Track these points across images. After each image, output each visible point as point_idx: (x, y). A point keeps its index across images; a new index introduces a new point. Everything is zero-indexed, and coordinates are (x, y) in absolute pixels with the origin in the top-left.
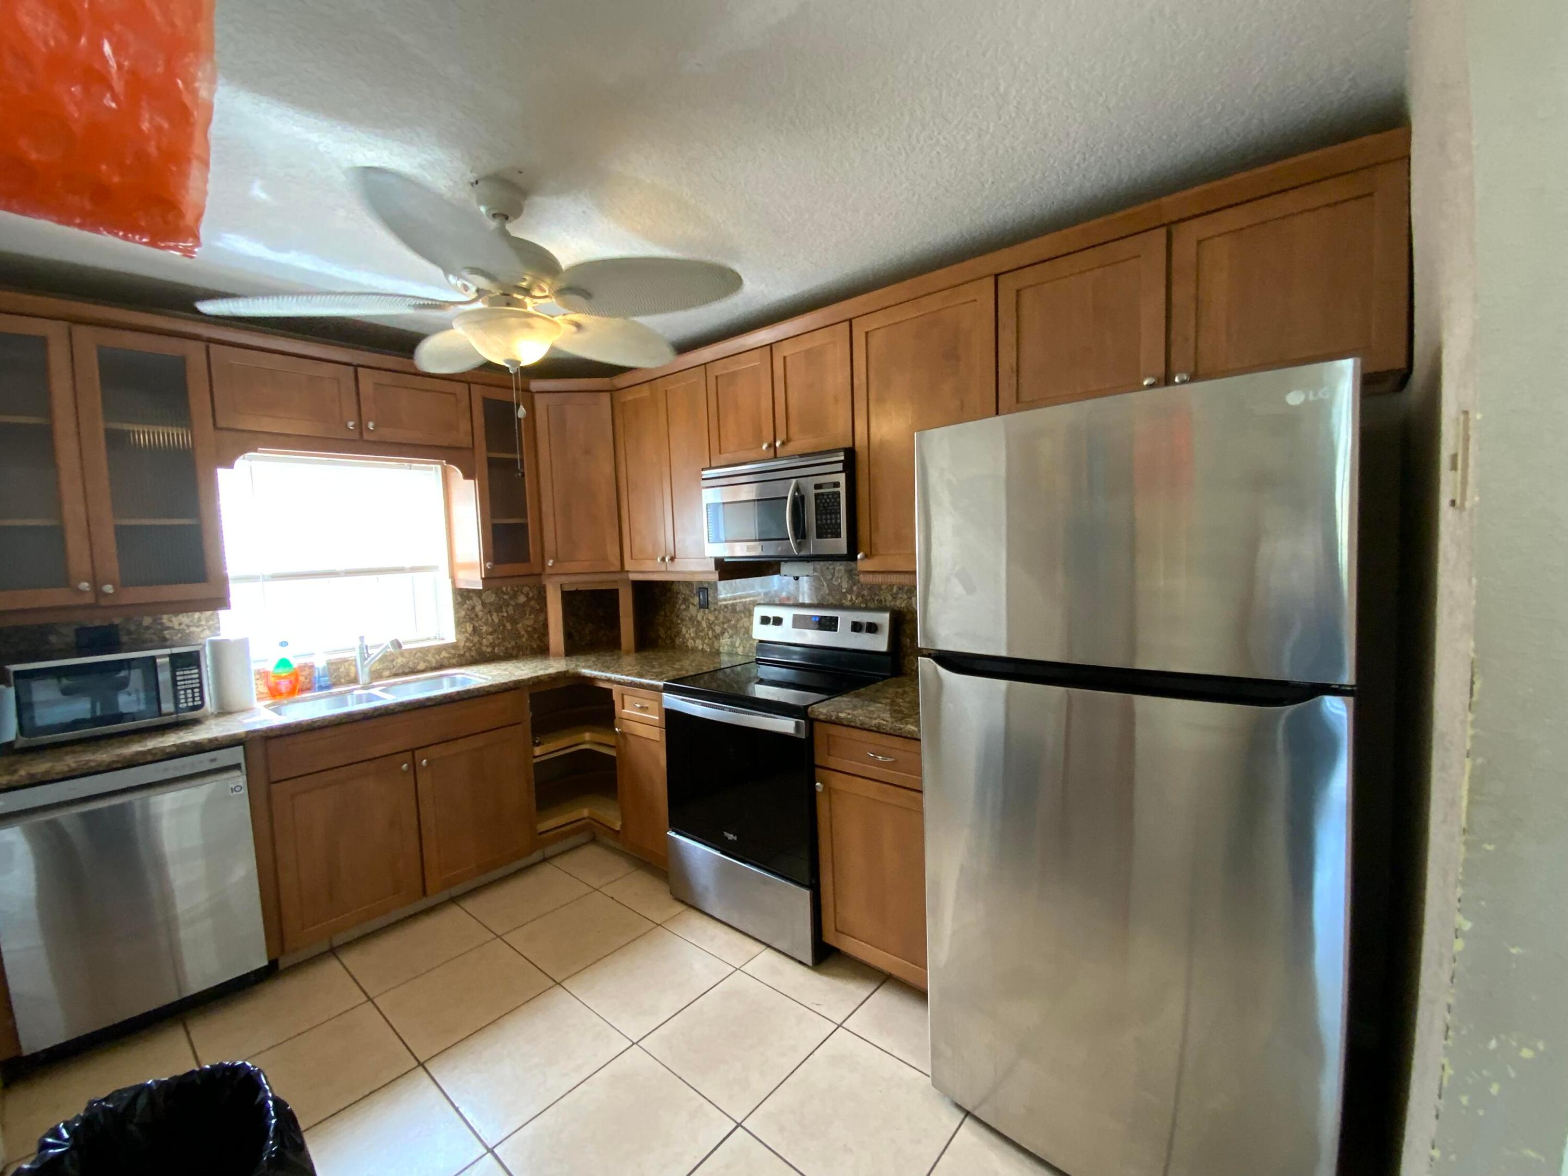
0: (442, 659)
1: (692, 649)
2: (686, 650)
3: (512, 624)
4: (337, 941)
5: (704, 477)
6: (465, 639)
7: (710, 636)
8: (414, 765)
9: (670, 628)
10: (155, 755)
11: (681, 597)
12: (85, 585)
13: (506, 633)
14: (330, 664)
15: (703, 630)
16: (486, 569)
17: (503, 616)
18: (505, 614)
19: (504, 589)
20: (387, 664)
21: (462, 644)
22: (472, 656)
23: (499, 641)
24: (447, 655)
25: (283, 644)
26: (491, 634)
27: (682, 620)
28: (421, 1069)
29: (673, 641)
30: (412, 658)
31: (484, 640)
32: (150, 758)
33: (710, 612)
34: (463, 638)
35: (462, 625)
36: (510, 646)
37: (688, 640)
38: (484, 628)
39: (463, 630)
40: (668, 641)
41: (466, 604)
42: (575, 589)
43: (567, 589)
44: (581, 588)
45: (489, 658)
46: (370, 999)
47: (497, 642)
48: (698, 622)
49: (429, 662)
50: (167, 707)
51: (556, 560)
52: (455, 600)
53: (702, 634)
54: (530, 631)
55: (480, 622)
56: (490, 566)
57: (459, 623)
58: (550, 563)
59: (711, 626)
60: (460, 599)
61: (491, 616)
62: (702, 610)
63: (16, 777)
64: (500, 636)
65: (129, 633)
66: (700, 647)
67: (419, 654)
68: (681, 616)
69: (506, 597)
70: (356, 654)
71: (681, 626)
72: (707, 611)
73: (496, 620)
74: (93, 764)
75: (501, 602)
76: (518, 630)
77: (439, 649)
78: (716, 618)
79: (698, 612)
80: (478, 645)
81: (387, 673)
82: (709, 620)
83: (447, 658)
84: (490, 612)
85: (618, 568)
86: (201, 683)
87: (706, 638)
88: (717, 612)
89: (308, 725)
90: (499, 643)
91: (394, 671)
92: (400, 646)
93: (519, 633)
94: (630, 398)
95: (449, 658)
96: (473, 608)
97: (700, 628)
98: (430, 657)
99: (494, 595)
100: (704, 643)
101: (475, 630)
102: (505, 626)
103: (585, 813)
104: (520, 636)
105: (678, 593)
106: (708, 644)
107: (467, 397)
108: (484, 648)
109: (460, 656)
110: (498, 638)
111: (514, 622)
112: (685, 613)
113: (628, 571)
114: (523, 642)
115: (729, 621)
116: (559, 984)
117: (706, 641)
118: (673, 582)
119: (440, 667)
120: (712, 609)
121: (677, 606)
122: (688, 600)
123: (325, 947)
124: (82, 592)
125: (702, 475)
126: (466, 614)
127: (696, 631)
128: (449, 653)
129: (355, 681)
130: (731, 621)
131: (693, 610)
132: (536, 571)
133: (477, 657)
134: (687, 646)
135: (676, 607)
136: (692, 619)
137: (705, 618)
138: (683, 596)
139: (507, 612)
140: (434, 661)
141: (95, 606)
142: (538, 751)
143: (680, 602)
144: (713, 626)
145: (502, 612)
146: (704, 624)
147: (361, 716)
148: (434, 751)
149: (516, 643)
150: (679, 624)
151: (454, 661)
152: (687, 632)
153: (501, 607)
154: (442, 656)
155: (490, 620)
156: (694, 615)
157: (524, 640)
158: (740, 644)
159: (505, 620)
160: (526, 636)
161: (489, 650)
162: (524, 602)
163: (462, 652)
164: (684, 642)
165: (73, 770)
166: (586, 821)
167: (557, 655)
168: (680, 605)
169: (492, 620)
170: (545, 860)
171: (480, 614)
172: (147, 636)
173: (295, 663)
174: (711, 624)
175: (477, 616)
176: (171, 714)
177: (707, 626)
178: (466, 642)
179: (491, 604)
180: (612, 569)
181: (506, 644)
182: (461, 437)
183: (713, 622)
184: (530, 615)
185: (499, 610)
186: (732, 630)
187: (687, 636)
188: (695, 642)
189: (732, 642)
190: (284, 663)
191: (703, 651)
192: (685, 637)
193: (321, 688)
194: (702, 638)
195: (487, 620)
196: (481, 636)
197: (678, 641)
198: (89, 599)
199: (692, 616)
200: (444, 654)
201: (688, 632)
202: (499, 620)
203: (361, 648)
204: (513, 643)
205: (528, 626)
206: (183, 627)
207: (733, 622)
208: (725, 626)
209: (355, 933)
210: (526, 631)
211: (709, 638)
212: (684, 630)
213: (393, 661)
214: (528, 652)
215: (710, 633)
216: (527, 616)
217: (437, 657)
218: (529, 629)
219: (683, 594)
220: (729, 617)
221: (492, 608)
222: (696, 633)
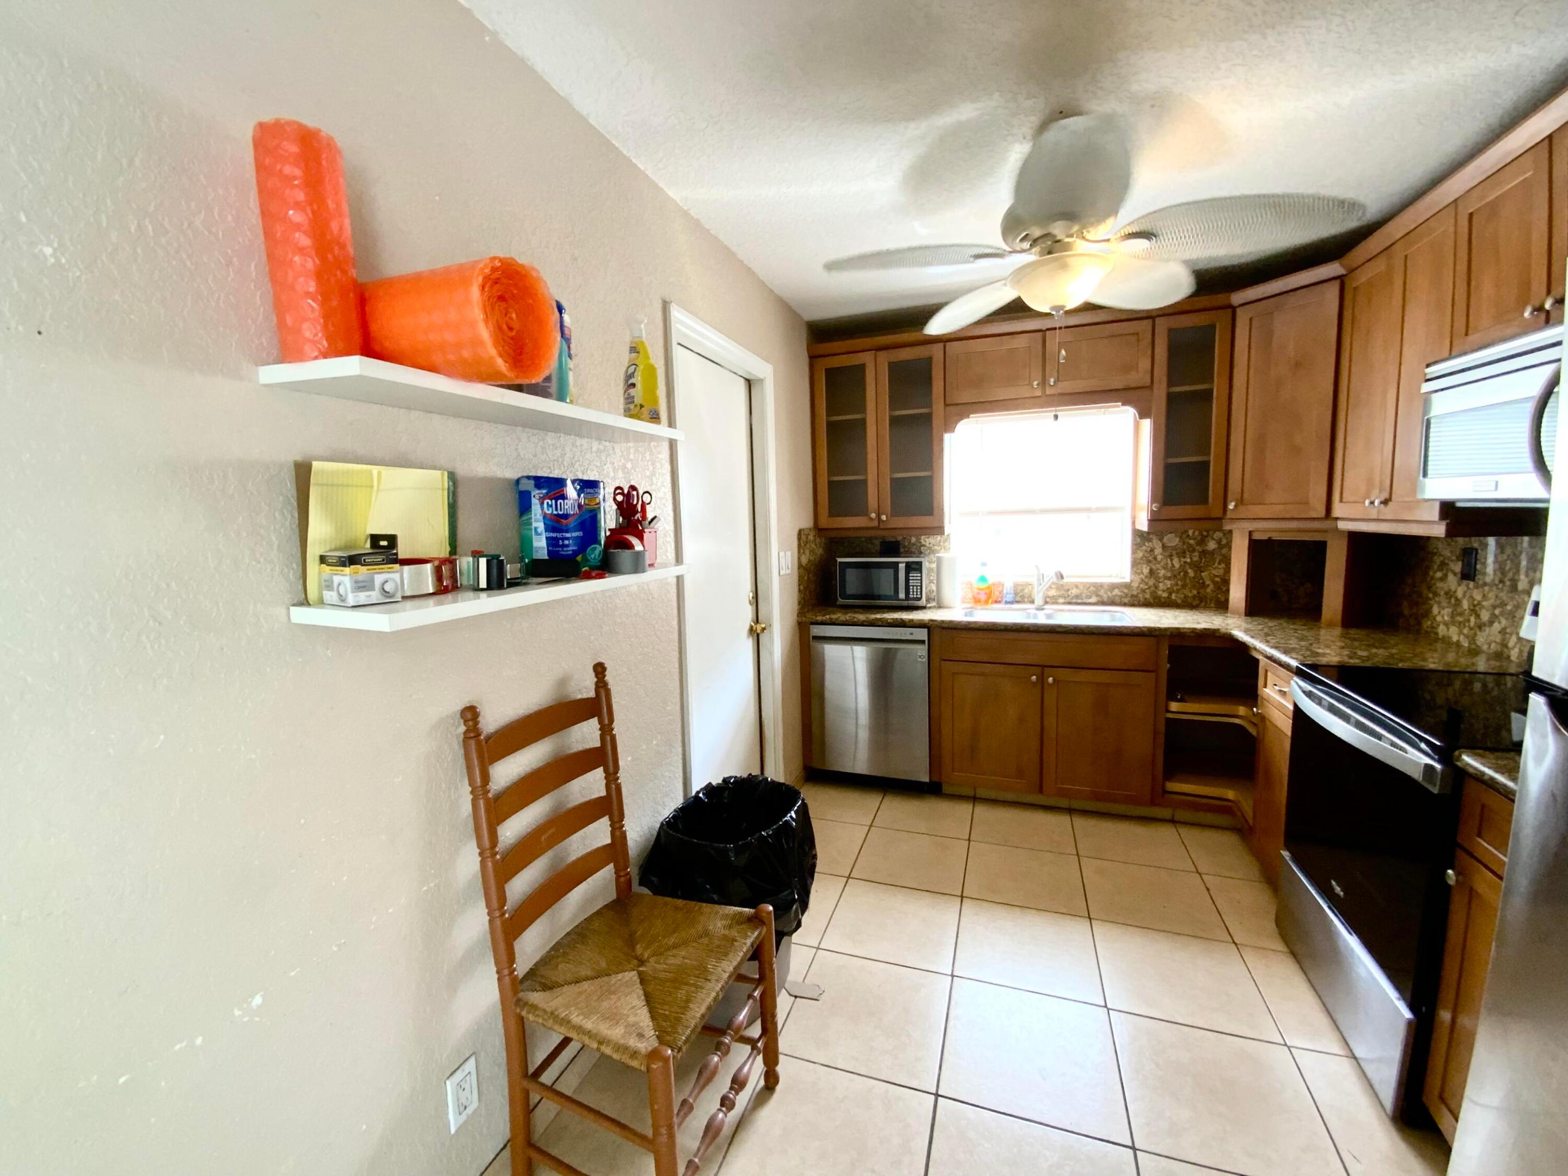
0: (1115, 596)
1: (1444, 637)
2: (1432, 638)
3: (1195, 572)
4: (981, 793)
5: (1428, 377)
6: (1139, 580)
7: (1472, 624)
8: (1042, 679)
9: (1417, 604)
10: (882, 622)
11: (1438, 560)
12: (873, 515)
13: (1188, 581)
14: (1016, 586)
15: (1461, 614)
16: (1152, 510)
17: (1185, 562)
18: (1189, 560)
19: (1190, 532)
20: (1062, 592)
21: (1135, 585)
22: (1146, 599)
23: (1178, 588)
24: (1119, 594)
25: (984, 564)
26: (1169, 579)
27: (1436, 594)
28: (959, 899)
29: (1419, 624)
30: (1085, 591)
31: (1160, 584)
32: (880, 623)
33: (1477, 587)
34: (1137, 579)
35: (1139, 567)
36: (1190, 595)
37: (1439, 625)
38: (1162, 572)
39: (1139, 571)
40: (1412, 621)
41: (1144, 545)
42: (1266, 538)
43: (1256, 536)
44: (1276, 536)
45: (1164, 603)
46: (969, 840)
47: (1175, 588)
48: (1457, 599)
49: (1101, 597)
50: (902, 595)
51: (1241, 502)
52: (1134, 540)
53: (1460, 619)
54: (1218, 582)
55: (1157, 565)
56: (1155, 507)
57: (1135, 564)
58: (1231, 506)
59: (1475, 610)
60: (1138, 540)
61: (1171, 560)
62: (1465, 582)
63: (824, 618)
64: (1180, 583)
65: (905, 547)
66: (1455, 639)
67: (1092, 588)
68: (1434, 588)
69: (1192, 542)
70: (1034, 580)
71: (1431, 602)
72: (1471, 584)
73: (1177, 566)
74: (856, 620)
75: (1185, 547)
76: (1202, 578)
77: (1113, 587)
78: (1485, 597)
79: (1459, 585)
80: (1153, 589)
81: (1061, 600)
82: (1474, 600)
83: (1119, 596)
84: (1171, 556)
85: (1322, 513)
86: (921, 583)
87: (1465, 627)
88: (1486, 588)
89: (966, 625)
90: (1178, 590)
91: (1067, 600)
92: (1062, 577)
93: (1203, 583)
94: (1363, 279)
95: (1121, 597)
96: (1152, 550)
97: (1459, 610)
98: (1102, 593)
99: (1178, 539)
100: (1461, 633)
101: (1152, 572)
102: (1186, 573)
103: (1230, 794)
104: (1204, 586)
105: (1435, 554)
106: (1467, 636)
107: (1150, 336)
108: (1160, 593)
109: (1132, 596)
110: (1177, 584)
111: (1198, 568)
112: (1440, 584)
113: (1337, 519)
114: (1208, 593)
115: (1503, 604)
116: (1090, 919)
117: (1466, 631)
118: (1428, 538)
119: (1113, 603)
120: (1481, 582)
121: (1431, 573)
122: (1447, 564)
123: (971, 793)
124: (871, 519)
125: (1426, 374)
126: (1144, 556)
127: (1452, 613)
128: (1122, 592)
129: (1032, 602)
130: (1506, 605)
131: (1452, 581)
132: (1217, 513)
133: (1152, 601)
134: (1437, 634)
135: (1428, 574)
136: (1449, 594)
137: (1468, 595)
138: (1441, 558)
139: (1191, 558)
140: (1105, 596)
141: (878, 528)
142: (1174, 706)
143: (1436, 567)
144: (1477, 608)
145: (1184, 557)
146: (1465, 604)
147: (1003, 628)
148: (1063, 674)
149: (1198, 593)
150: (1430, 599)
151: (1126, 600)
152: (1439, 612)
153: (1184, 553)
154: (1114, 593)
155: (1170, 565)
156: (1453, 589)
157: (1209, 590)
158: (1516, 644)
159: (1188, 567)
160: (1212, 586)
161: (1165, 595)
162: (1214, 549)
163: (1135, 593)
164: (1433, 627)
165: (847, 621)
166: (1230, 804)
167: (1236, 613)
168: (1435, 572)
169: (1173, 564)
170: (1173, 821)
171: (1159, 557)
172: (913, 550)
173: (991, 581)
174: (1475, 606)
175: (1155, 558)
176: (903, 600)
177: (1469, 609)
178: (1140, 584)
179: (1174, 548)
180: (1314, 515)
181: (1186, 592)
182: (1139, 376)
183: (1479, 603)
184: (1219, 564)
185: (1182, 554)
186: (1507, 619)
187: (1439, 618)
188: (1448, 629)
189: (1503, 640)
190: (983, 579)
191: (1458, 644)
192: (1435, 619)
193: (1007, 603)
194: (1461, 625)
195: (1167, 564)
196: (1158, 580)
197: (1427, 624)
198: (875, 524)
199: (1450, 590)
200: (1116, 592)
201: (1441, 613)
202: (1181, 566)
203: (1038, 575)
204: (1195, 592)
205: (1217, 576)
206: (931, 545)
207: (1509, 608)
208: (1497, 612)
209: (993, 794)
210: (1213, 582)
211: (1469, 626)
212: (1435, 610)
213: (1069, 590)
214: (1212, 605)
215: (1472, 619)
216: (1216, 564)
217: (1109, 594)
218: (1217, 579)
219: (1442, 555)
220: (1505, 598)
221: (1174, 552)
222: (1452, 616)
